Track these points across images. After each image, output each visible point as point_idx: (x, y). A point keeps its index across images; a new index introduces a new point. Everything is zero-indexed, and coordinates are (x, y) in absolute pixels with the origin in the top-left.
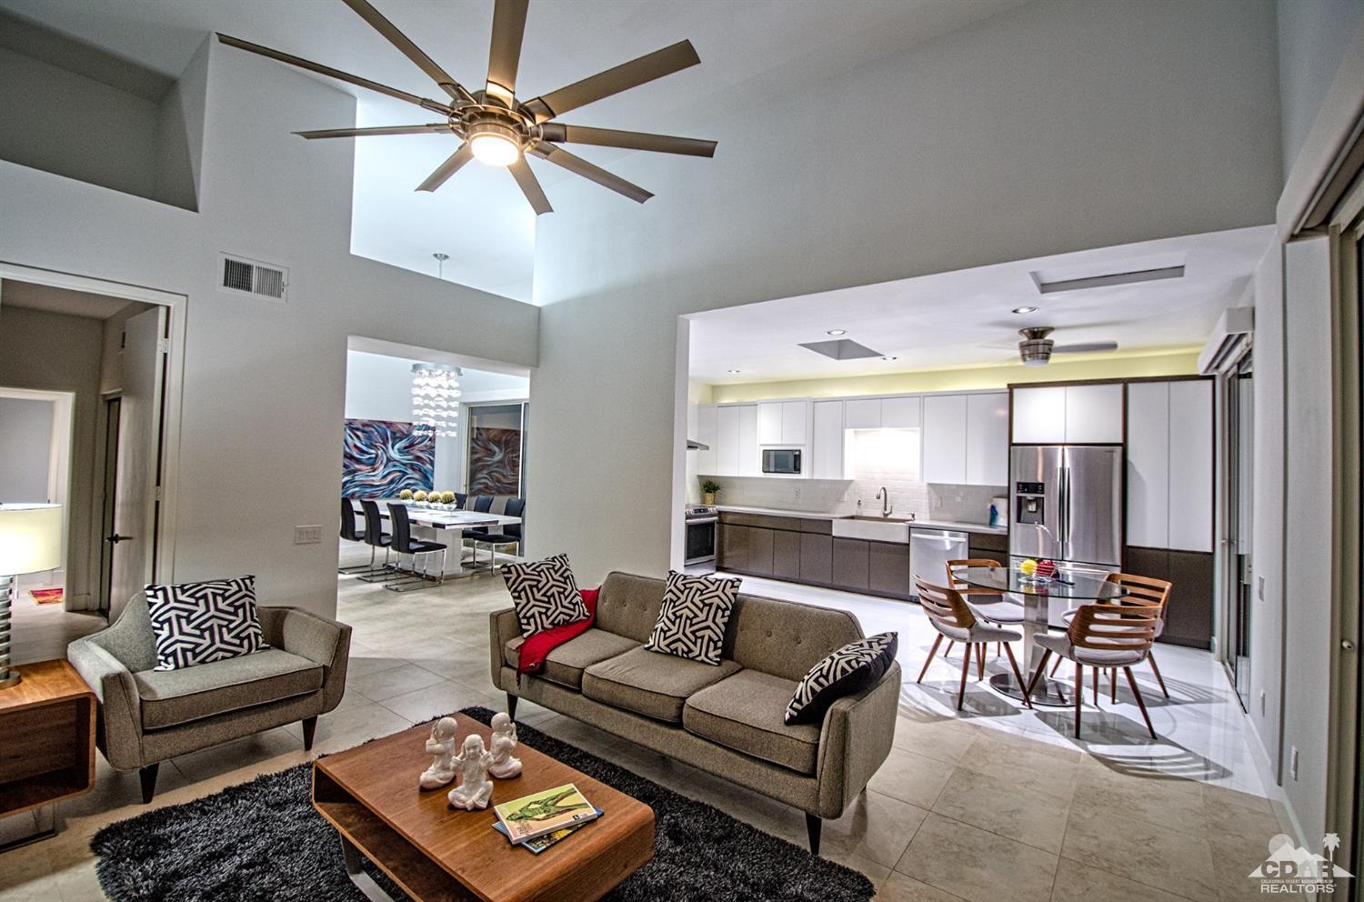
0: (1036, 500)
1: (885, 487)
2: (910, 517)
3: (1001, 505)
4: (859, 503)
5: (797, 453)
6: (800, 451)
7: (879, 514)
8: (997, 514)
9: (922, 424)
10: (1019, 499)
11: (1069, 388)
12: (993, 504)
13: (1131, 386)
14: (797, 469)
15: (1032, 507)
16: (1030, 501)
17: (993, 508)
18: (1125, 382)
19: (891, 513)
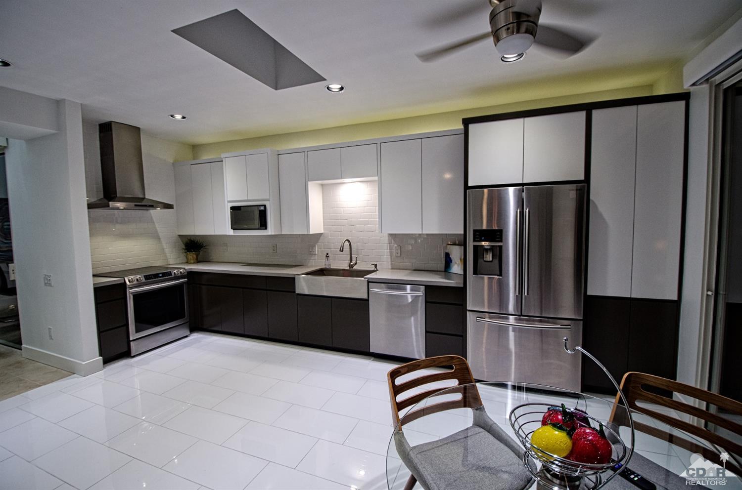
0: (492, 249)
1: (349, 238)
2: (373, 268)
3: (456, 253)
4: (327, 256)
5: (262, 208)
6: (265, 206)
7: (345, 266)
8: (451, 261)
9: (379, 173)
10: (475, 247)
11: (528, 120)
12: (447, 251)
13: (596, 113)
14: (263, 225)
15: (489, 257)
16: (487, 250)
17: (447, 255)
18: (588, 108)
19: (356, 264)
